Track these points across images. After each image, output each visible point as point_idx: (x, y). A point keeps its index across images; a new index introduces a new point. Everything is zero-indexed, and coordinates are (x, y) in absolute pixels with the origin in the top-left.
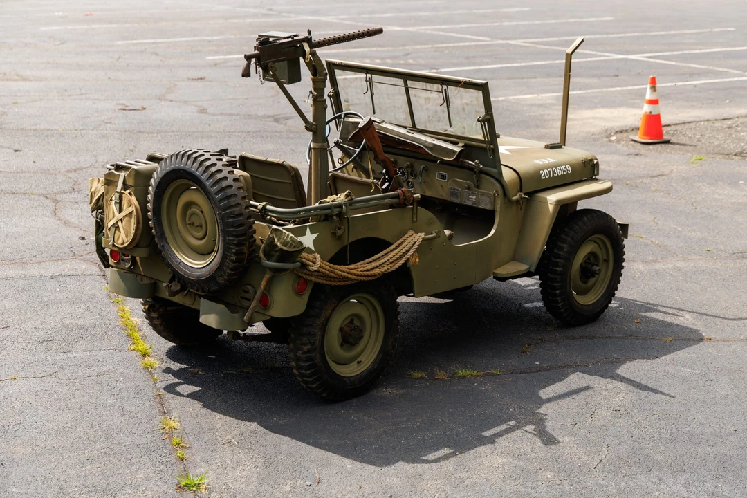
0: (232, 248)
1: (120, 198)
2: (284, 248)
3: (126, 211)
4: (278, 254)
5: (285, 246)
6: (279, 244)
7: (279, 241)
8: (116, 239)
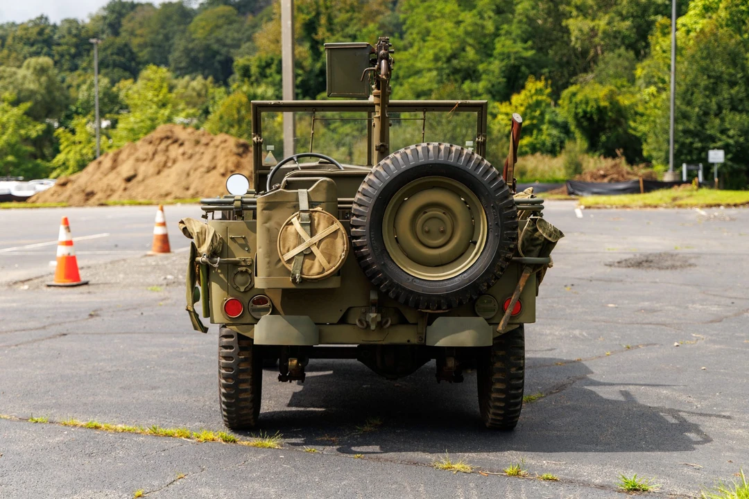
0: (511, 244)
1: (311, 218)
2: (550, 239)
3: (322, 232)
4: (539, 248)
5: (550, 237)
6: (544, 235)
7: (544, 232)
8: (305, 271)
